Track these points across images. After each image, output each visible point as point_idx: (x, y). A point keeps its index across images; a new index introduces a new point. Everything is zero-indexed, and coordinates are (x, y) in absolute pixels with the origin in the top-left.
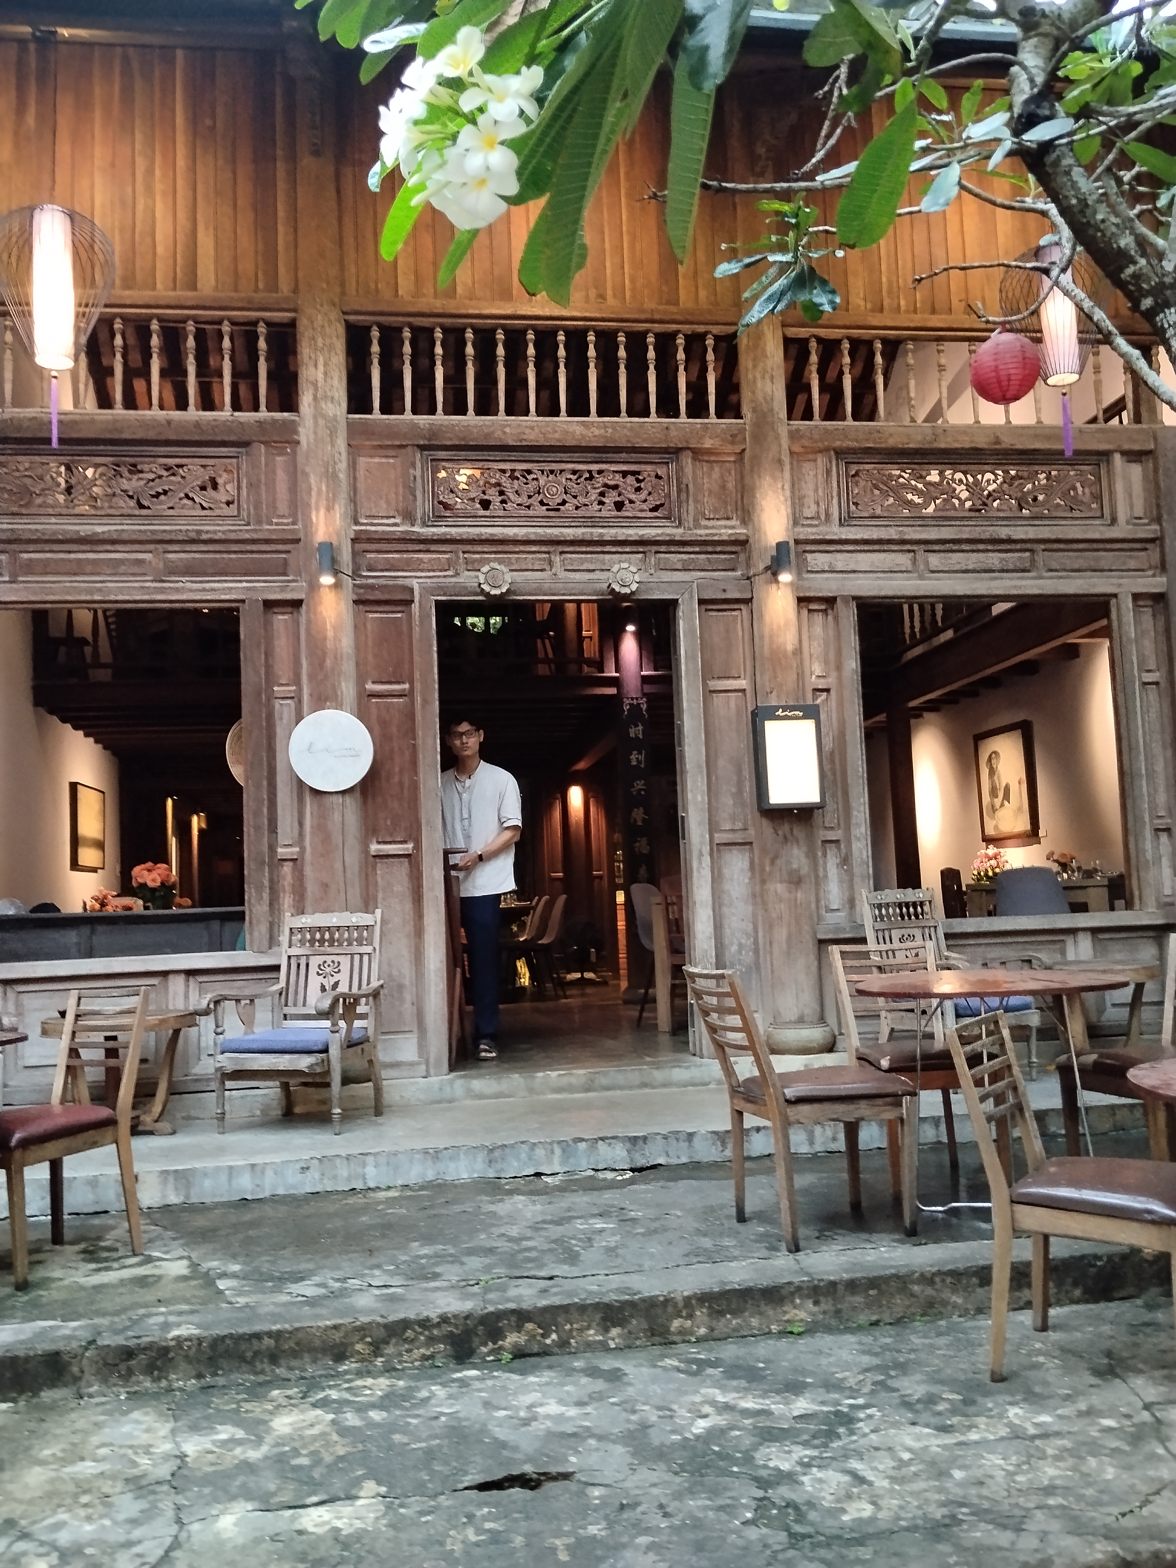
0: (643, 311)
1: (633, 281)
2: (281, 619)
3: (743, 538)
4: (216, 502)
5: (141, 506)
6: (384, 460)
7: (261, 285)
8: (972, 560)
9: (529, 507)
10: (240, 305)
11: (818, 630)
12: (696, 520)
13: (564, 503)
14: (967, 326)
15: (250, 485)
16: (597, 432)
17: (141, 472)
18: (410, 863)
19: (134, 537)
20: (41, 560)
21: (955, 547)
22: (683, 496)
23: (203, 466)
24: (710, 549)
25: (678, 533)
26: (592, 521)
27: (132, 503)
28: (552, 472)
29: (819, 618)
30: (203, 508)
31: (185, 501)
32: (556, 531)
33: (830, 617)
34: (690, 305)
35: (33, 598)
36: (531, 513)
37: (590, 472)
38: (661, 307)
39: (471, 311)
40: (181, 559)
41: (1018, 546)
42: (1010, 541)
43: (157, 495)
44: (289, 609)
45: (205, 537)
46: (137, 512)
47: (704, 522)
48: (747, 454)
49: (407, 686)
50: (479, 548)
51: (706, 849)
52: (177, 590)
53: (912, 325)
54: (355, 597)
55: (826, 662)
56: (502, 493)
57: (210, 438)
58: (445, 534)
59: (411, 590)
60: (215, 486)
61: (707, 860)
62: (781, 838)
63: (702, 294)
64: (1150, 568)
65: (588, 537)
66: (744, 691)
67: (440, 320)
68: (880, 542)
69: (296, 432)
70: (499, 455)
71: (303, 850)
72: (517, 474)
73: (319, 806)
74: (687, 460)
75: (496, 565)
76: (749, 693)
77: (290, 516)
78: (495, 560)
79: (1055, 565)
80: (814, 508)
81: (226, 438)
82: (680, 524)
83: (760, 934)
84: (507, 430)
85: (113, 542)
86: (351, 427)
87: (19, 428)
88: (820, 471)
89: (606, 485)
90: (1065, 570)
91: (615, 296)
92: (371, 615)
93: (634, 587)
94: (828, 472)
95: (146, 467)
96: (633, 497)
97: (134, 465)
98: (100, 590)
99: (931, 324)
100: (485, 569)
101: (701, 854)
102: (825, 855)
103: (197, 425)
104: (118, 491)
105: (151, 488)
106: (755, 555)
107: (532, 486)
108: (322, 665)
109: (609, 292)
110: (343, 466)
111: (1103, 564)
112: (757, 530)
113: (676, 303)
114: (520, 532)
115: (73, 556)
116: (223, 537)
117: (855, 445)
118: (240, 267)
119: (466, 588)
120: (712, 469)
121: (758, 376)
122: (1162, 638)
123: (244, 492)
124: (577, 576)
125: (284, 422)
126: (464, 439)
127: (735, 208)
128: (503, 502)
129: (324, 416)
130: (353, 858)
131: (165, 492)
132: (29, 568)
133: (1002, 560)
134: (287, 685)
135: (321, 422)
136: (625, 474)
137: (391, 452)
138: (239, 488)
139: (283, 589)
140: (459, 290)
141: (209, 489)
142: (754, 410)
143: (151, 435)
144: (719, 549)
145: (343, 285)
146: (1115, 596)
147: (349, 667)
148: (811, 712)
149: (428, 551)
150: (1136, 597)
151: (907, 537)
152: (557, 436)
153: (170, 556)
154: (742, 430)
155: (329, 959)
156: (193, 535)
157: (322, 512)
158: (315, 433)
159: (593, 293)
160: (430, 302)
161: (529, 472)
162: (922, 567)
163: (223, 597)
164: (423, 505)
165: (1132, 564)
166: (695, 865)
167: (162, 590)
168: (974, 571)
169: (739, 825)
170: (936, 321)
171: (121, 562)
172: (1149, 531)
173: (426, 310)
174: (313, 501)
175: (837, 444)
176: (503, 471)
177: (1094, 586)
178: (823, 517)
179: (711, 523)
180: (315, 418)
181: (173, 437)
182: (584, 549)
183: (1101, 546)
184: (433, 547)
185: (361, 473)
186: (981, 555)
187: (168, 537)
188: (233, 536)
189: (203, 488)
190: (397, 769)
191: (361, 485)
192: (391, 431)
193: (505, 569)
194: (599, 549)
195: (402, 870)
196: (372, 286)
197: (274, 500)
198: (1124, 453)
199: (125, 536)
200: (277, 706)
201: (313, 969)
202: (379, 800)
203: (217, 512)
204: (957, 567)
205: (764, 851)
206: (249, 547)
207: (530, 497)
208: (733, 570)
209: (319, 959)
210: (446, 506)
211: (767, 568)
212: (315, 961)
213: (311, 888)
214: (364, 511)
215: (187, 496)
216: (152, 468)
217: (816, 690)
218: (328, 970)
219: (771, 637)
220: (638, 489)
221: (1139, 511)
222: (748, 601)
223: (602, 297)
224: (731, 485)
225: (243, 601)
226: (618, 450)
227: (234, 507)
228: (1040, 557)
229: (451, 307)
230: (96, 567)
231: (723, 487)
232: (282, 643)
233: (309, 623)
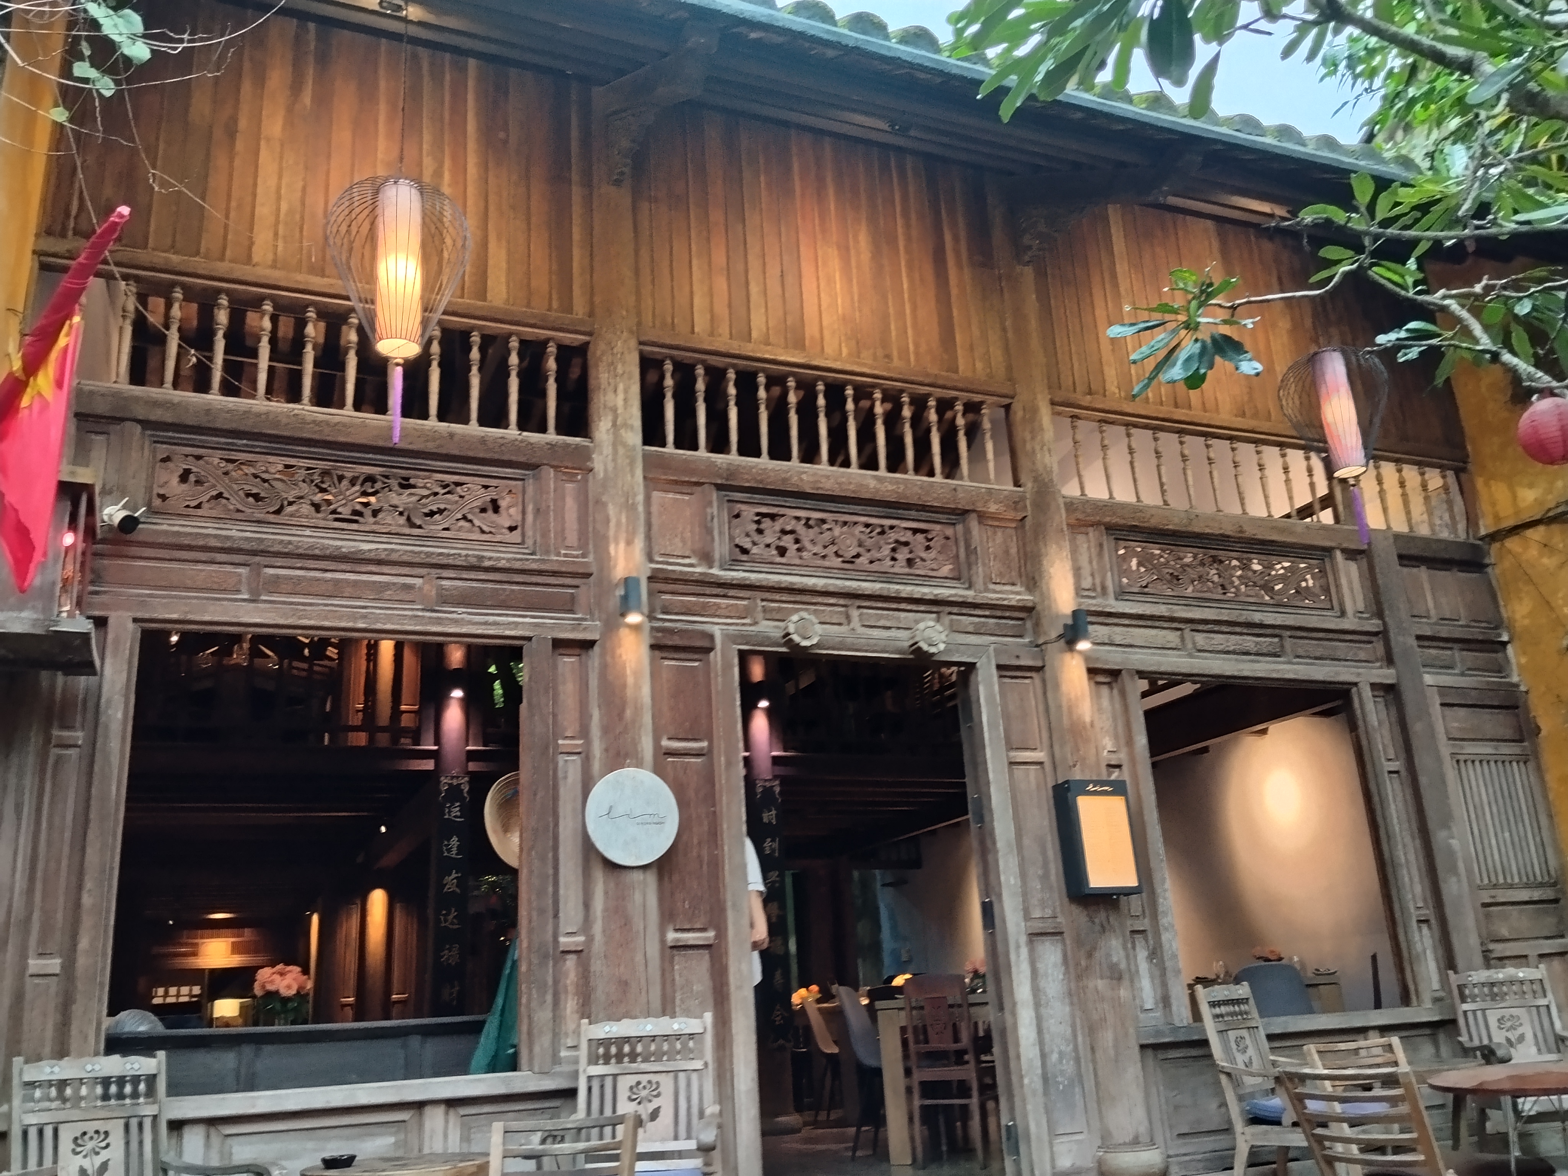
0: (928, 375)
1: (917, 345)
2: (568, 662)
3: (1030, 604)
4: (497, 526)
5: (412, 525)
6: (678, 496)
7: (555, 305)
8: (1233, 641)
9: (824, 557)
10: (532, 321)
11: (1105, 702)
12: (985, 584)
13: (858, 556)
14: (1205, 422)
15: (537, 511)
16: (890, 487)
17: (414, 487)
18: (712, 957)
19: (405, 558)
20: (291, 578)
21: (1216, 628)
22: (973, 557)
23: (486, 487)
24: (999, 613)
25: (970, 595)
26: (887, 577)
27: (402, 520)
28: (845, 523)
29: (1105, 690)
30: (483, 532)
31: (462, 523)
32: (854, 584)
33: (1115, 691)
34: (969, 374)
35: (282, 621)
36: (827, 563)
37: (882, 526)
38: (943, 373)
39: (767, 356)
40: (457, 588)
41: (1269, 631)
42: (1262, 626)
43: (432, 514)
44: (577, 651)
45: (487, 564)
46: (407, 531)
47: (992, 586)
48: (1028, 522)
49: (705, 744)
50: (777, 597)
51: (1023, 939)
52: (456, 622)
53: (1161, 416)
54: (653, 642)
55: (1116, 737)
56: (797, 541)
57: (496, 456)
58: (744, 579)
59: (711, 637)
60: (496, 509)
61: (1024, 951)
62: (1097, 928)
63: (979, 365)
64: (1377, 660)
65: (885, 593)
66: (1041, 763)
67: (735, 361)
68: (1152, 618)
69: (589, 458)
70: (793, 502)
71: (590, 939)
72: (811, 522)
73: (617, 884)
74: (973, 523)
75: (804, 614)
76: (1048, 766)
77: (579, 548)
78: (806, 610)
79: (1301, 652)
80: (1089, 579)
81: (514, 458)
82: (969, 588)
83: (1080, 1039)
84: (804, 477)
85: (380, 562)
86: (647, 459)
87: (276, 424)
88: (1093, 544)
89: (897, 541)
90: (1311, 658)
91: (900, 358)
92: (667, 662)
93: (942, 647)
94: (1101, 545)
95: (420, 482)
96: (924, 555)
97: (407, 479)
98: (364, 617)
99: (1176, 417)
100: (795, 618)
101: (1018, 947)
102: (1134, 948)
103: (483, 441)
104: (386, 506)
105: (425, 505)
106: (1045, 622)
107: (827, 536)
108: (621, 715)
109: (895, 354)
110: (640, 498)
111: (1340, 654)
112: (1046, 596)
113: (956, 371)
114: (819, 583)
115: (329, 575)
116: (508, 565)
117: (1122, 522)
118: (534, 284)
119: (768, 638)
120: (995, 533)
121: (1038, 448)
122: (1397, 729)
123: (530, 518)
124: (876, 633)
125: (577, 447)
126: (761, 482)
127: (1002, 290)
128: (799, 550)
129: (625, 445)
130: (653, 950)
131: (440, 511)
132: (274, 586)
133: (1257, 643)
134: (572, 738)
135: (621, 451)
136: (915, 531)
137: (685, 489)
138: (524, 513)
139: (574, 628)
140: (755, 334)
141: (490, 512)
142: (1036, 479)
143: (430, 447)
144: (1007, 614)
145: (639, 314)
146: (1355, 684)
147: (647, 719)
148: (1119, 789)
149: (725, 596)
150: (1374, 686)
151: (1176, 615)
152: (851, 487)
153: (444, 582)
154: (1023, 499)
155: (644, 1078)
156: (473, 561)
157: (622, 545)
158: (614, 460)
159: (880, 353)
160: (723, 342)
161: (823, 521)
162: (1190, 646)
163: (508, 633)
164: (721, 548)
165: (1362, 655)
166: (1013, 957)
167: (439, 622)
168: (1234, 652)
169: (1048, 912)
170: (1180, 414)
171: (387, 586)
172: (1373, 625)
173: (723, 349)
174: (611, 533)
175: (1107, 519)
176: (798, 518)
177: (1337, 673)
178: (1099, 589)
179: (998, 588)
180: (614, 445)
181: (456, 452)
182: (880, 605)
183: (1336, 636)
184: (732, 593)
185: (654, 509)
186: (1238, 637)
187: (445, 561)
188: (517, 565)
189: (483, 510)
190: (695, 841)
191: (655, 521)
192: (687, 467)
193: (816, 621)
194: (894, 606)
195: (701, 964)
196: (669, 320)
197: (563, 530)
198: (1344, 551)
199: (394, 557)
200: (561, 764)
201: (623, 1094)
202: (676, 878)
203: (498, 538)
204: (1220, 648)
205: (1079, 942)
206: (535, 579)
207: (825, 547)
208: (1021, 636)
209: (632, 1080)
210: (745, 551)
211: (1060, 637)
212: (623, 1084)
213: (602, 989)
214: (656, 549)
215: (465, 518)
216: (426, 483)
217: (1110, 766)
218: (644, 1093)
219: (1070, 708)
220: (928, 548)
221: (1361, 606)
222: (1039, 669)
223: (888, 356)
224: (1013, 551)
225: (529, 639)
226: (908, 506)
227: (517, 534)
228: (1288, 643)
229: (748, 349)
230: (357, 590)
231: (1007, 552)
232: (568, 690)
233: (604, 668)
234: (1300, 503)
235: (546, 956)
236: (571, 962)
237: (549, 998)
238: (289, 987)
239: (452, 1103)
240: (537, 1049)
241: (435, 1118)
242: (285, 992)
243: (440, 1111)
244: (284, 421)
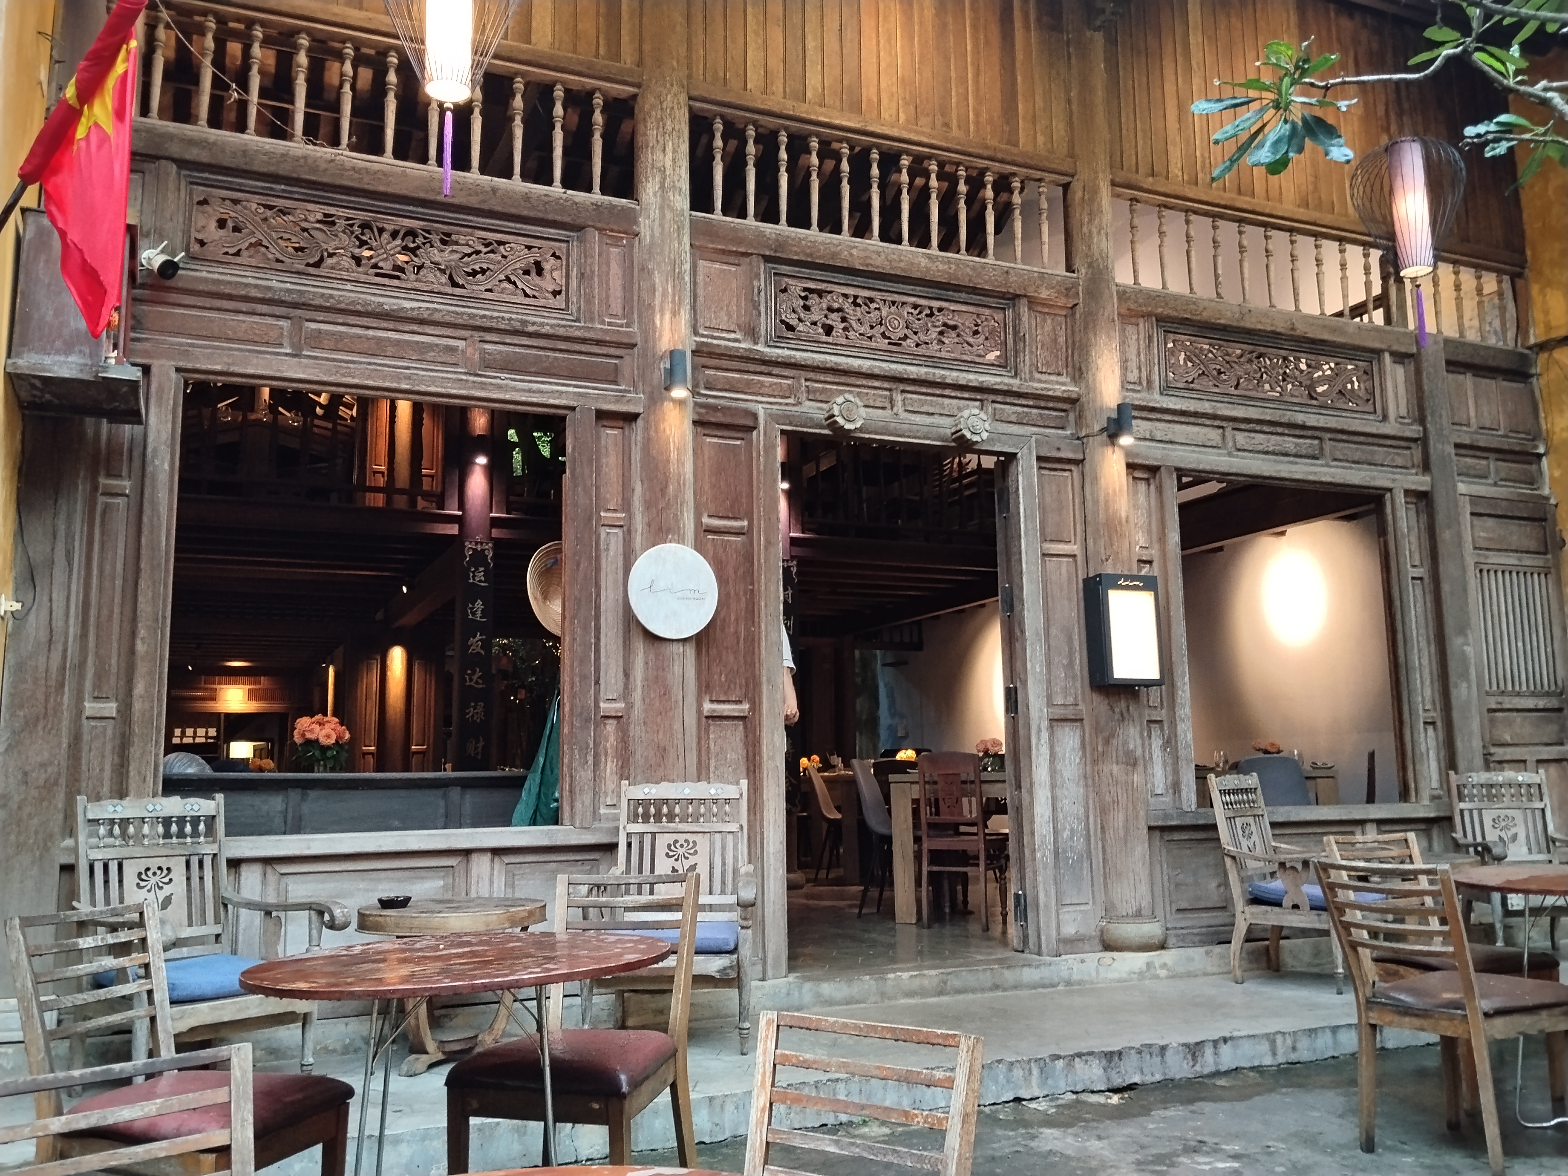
0: (987, 147)
1: (977, 115)
2: (611, 434)
3: (1074, 396)
4: (541, 289)
5: (455, 284)
6: (725, 267)
7: (602, 51)
8: (1274, 442)
9: (870, 338)
10: (579, 68)
11: (1142, 499)
12: (1031, 372)
13: (906, 337)
14: (1267, 211)
15: (582, 276)
16: (941, 267)
17: (457, 243)
18: (745, 727)
19: (448, 319)
20: (333, 334)
21: (1258, 428)
22: (1020, 345)
23: (529, 248)
24: (1043, 404)
25: (1015, 384)
26: (933, 361)
27: (444, 279)
28: (894, 303)
29: (1142, 486)
30: (526, 295)
31: (505, 284)
32: (900, 368)
33: (1152, 487)
34: (1029, 148)
35: (326, 378)
36: (873, 345)
37: (931, 308)
38: (1004, 146)
39: (821, 119)
40: (500, 352)
41: (1310, 433)
42: (1304, 427)
43: (474, 273)
44: (621, 424)
45: (531, 329)
46: (449, 290)
47: (1037, 376)
48: (1079, 310)
49: (745, 523)
50: (822, 377)
51: (1045, 724)
52: (499, 387)
53: (1223, 202)
54: (696, 418)
55: (1149, 533)
56: (844, 320)
57: (540, 215)
58: (790, 357)
59: (755, 416)
60: (540, 271)
61: (1045, 735)
62: (1117, 716)
63: (1040, 139)
64: (1413, 466)
65: (930, 378)
66: (1074, 556)
67: (788, 123)
68: (1196, 414)
69: (636, 222)
70: (842, 278)
71: (630, 706)
72: (859, 301)
73: (657, 656)
74: (1023, 308)
75: (850, 397)
76: (1080, 559)
77: (624, 316)
78: (850, 392)
79: (1339, 455)
80: (1136, 372)
81: (558, 218)
82: (1016, 375)
83: (1091, 819)
84: (854, 252)
85: (422, 322)
86: (694, 224)
87: (314, 169)
88: (1142, 336)
89: (945, 325)
90: (1347, 461)
91: (959, 127)
92: (709, 440)
93: (985, 435)
94: (1150, 338)
95: (462, 239)
96: (971, 340)
97: (449, 235)
98: (408, 378)
99: (1238, 205)
100: (840, 400)
101: (1039, 731)
102: (1150, 737)
103: (527, 197)
104: (428, 263)
105: (468, 264)
106: (1088, 414)
107: (875, 315)
108: (663, 490)
109: (954, 123)
110: (687, 266)
111: (1378, 459)
112: (1091, 389)
113: (1016, 145)
114: (865, 365)
115: (371, 333)
116: (551, 331)
117: (1174, 314)
118: (580, 26)
119: (811, 419)
120: (1045, 320)
121: (1094, 231)
122: (1425, 537)
123: (574, 283)
124: (918, 419)
125: (623, 208)
126: (811, 255)
127: (1069, 58)
128: (845, 329)
129: (672, 209)
130: (691, 719)
131: (483, 271)
132: (316, 340)
133: (1297, 445)
134: (615, 511)
135: (669, 215)
136: (964, 315)
137: (732, 259)
138: (568, 276)
139: (618, 400)
140: (809, 95)
141: (533, 273)
142: (1090, 265)
143: (473, 202)
144: (1051, 405)
145: (689, 66)
146: (1390, 490)
147: (689, 496)
148: (1149, 584)
149: (770, 374)
150: (1407, 492)
151: (1219, 413)
152: (902, 265)
153: (487, 346)
154: (1075, 285)
155: (681, 838)
156: (517, 325)
157: (667, 316)
158: (661, 225)
159: (939, 121)
160: (776, 101)
161: (872, 300)
162: (1230, 444)
163: (552, 401)
164: (766, 324)
165: (1399, 461)
166: (1034, 741)
167: (483, 386)
168: (1274, 453)
169: (1070, 700)
170: (1243, 202)
171: (430, 347)
172: (1415, 430)
173: (776, 109)
174: (657, 302)
175: (1160, 310)
176: (846, 296)
177: (1374, 478)
178: (1145, 383)
179: (1044, 377)
180: (662, 208)
181: (499, 208)
182: (924, 390)
183: (1376, 441)
184: (776, 371)
185: (700, 279)
186: (1278, 438)
187: (488, 324)
188: (561, 332)
189: (527, 272)
190: (733, 618)
191: (700, 292)
192: (736, 237)
193: (860, 404)
194: (938, 392)
195: (735, 735)
196: (721, 74)
197: (607, 297)
198: (1393, 354)
199: (437, 317)
200: (603, 536)
201: (661, 851)
202: (713, 652)
203: (542, 302)
204: (1260, 448)
205: (1097, 729)
206: (578, 347)
207: (872, 327)
208: (1063, 428)
209: (670, 838)
210: (790, 328)
211: (1103, 430)
212: (662, 841)
213: (640, 753)
214: (701, 321)
215: (508, 279)
216: (467, 240)
217: (1139, 561)
218: (681, 851)
219: (1107, 502)
220: (976, 333)
221: (1403, 412)
222: (1078, 462)
223: (947, 125)
224: (1062, 340)
225: (573, 409)
226: (958, 288)
227: (561, 298)
228: (1328, 445)
229: (802, 111)
230: (400, 350)
231: (1055, 341)
232: (611, 462)
233: (647, 442)
234: (1353, 301)
235: (588, 720)
236: (611, 726)
237: (590, 759)
238: (328, 736)
239: (497, 852)
240: (578, 806)
241: (481, 865)
242: (323, 741)
243: (486, 858)
244: (323, 166)
